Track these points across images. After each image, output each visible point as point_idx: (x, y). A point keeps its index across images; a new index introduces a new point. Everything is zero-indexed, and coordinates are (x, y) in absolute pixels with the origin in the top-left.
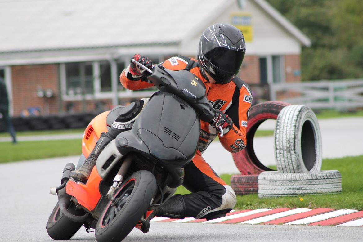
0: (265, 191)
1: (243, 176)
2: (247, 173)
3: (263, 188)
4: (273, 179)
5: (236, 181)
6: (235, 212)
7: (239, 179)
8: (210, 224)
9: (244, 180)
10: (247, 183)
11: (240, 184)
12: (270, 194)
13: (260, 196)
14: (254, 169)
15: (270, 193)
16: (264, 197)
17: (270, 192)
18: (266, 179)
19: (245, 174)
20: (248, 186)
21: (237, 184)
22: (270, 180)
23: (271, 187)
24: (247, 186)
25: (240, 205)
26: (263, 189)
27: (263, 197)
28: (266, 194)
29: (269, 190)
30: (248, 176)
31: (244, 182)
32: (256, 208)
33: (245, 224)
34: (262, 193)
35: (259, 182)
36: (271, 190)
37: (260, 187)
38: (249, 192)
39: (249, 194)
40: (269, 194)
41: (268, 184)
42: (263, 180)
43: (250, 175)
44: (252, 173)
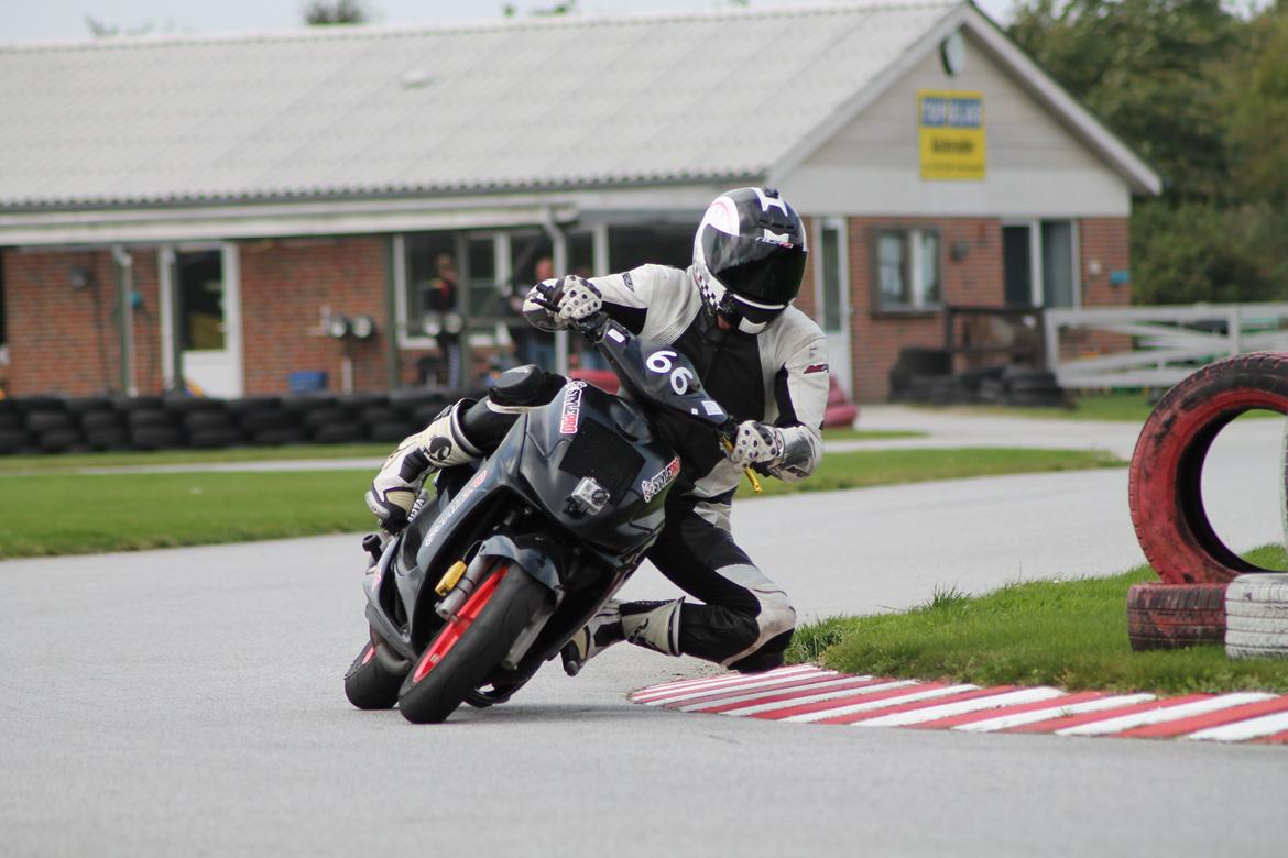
0: (1251, 637)
1: (1171, 587)
2: (1182, 579)
3: (1242, 625)
4: (1276, 598)
5: (1147, 604)
6: (1157, 700)
7: (1157, 598)
8: (1083, 739)
9: (1175, 602)
10: (1185, 609)
11: (1160, 614)
12: (1268, 647)
13: (1231, 651)
14: (1206, 565)
15: (1265, 644)
16: (1247, 654)
17: (1268, 640)
18: (1254, 597)
19: (1174, 583)
20: (1189, 620)
21: (1151, 612)
22: (1268, 602)
23: (1268, 624)
24: (1184, 620)
25: (1171, 679)
26: (1245, 629)
27: (1244, 657)
28: (1254, 647)
29: (1263, 632)
30: (1186, 587)
31: (1173, 607)
32: (1226, 689)
33: (1203, 740)
34: (1239, 641)
35: (1229, 606)
36: (1269, 635)
37: (1231, 622)
38: (1189, 640)
39: (1191, 645)
40: (1262, 647)
41: (1260, 615)
42: (1243, 601)
43: (1193, 587)
44: (1197, 578)
